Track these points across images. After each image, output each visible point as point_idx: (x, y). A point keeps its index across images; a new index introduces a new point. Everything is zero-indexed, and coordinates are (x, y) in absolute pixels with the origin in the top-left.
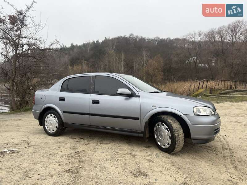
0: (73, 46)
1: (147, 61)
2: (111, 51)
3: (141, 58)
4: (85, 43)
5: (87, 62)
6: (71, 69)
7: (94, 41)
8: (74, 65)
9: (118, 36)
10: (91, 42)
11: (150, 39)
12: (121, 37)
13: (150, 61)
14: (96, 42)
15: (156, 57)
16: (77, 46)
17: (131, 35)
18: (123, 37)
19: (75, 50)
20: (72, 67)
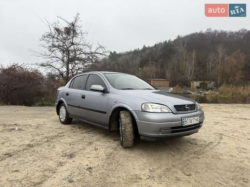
0: (145, 48)
1: (223, 58)
2: (181, 50)
3: (216, 56)
4: (157, 44)
5: (156, 63)
6: (140, 71)
7: (166, 41)
8: (143, 66)
9: (192, 33)
10: (163, 42)
11: (233, 33)
12: (197, 33)
13: (227, 58)
14: (168, 41)
15: (234, 53)
16: (149, 47)
17: (208, 30)
18: (199, 33)
19: (147, 52)
20: (141, 69)
